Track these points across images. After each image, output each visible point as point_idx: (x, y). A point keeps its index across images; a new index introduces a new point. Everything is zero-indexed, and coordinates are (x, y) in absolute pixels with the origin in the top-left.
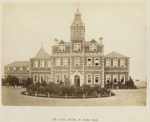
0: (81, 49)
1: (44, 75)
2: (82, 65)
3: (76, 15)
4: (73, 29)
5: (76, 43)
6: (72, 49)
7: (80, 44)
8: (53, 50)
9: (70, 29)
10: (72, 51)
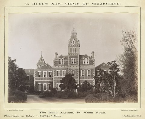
0: (76, 63)
1: (46, 84)
2: (78, 75)
3: (72, 34)
4: (70, 46)
5: (72, 58)
6: (69, 63)
7: (76, 58)
8: (54, 63)
9: (68, 46)
10: (69, 64)
